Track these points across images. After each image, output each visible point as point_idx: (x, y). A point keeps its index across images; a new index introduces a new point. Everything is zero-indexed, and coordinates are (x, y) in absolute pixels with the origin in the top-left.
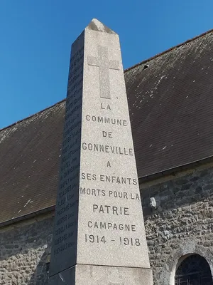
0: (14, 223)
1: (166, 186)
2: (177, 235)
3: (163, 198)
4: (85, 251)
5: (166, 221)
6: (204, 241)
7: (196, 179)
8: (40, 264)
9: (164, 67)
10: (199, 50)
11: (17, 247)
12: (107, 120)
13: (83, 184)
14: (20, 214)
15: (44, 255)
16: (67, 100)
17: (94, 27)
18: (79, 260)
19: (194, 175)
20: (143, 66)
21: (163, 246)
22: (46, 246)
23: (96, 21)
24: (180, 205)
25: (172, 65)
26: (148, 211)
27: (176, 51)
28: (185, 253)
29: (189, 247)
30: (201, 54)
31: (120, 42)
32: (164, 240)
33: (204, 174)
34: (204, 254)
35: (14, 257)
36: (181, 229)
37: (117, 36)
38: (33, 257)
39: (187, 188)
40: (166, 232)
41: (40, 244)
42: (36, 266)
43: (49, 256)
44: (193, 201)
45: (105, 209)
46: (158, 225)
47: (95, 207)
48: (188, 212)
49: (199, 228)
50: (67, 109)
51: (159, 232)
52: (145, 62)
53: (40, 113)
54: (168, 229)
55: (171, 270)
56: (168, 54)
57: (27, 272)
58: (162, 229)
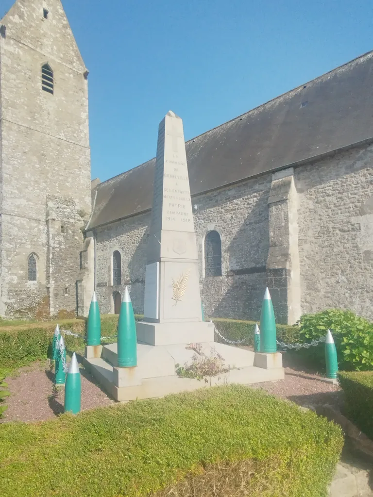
0: (132, 216)
1: (202, 199)
2: (206, 222)
3: (200, 205)
4: (166, 224)
5: (202, 215)
6: (218, 225)
7: (216, 196)
8: (144, 234)
9: (202, 142)
10: (219, 133)
11: (134, 227)
12: (176, 163)
13: (165, 193)
14: (135, 212)
15: (146, 230)
16: (157, 157)
17: (170, 115)
18: (162, 229)
19: (215, 195)
20: (192, 141)
21: (199, 227)
22: (147, 227)
23: (171, 112)
24: (208, 208)
25: (206, 141)
26: (194, 211)
27: (208, 133)
28: (209, 230)
29: (211, 227)
30: (221, 135)
31: (183, 124)
32: (200, 224)
33: (219, 193)
34: (218, 231)
35: (133, 231)
36: (208, 219)
37: (181, 120)
38: (141, 231)
39: (211, 200)
40: (201, 220)
41: (144, 226)
42: (142, 235)
43: (149, 231)
44: (214, 206)
45: (175, 205)
46: (198, 217)
47: (170, 204)
48: (211, 211)
49: (216, 219)
50: (157, 161)
51: (198, 220)
52: (193, 139)
53: (143, 164)
54: (202, 219)
55: (203, 237)
56: (205, 135)
57: (139, 238)
58: (199, 219)
